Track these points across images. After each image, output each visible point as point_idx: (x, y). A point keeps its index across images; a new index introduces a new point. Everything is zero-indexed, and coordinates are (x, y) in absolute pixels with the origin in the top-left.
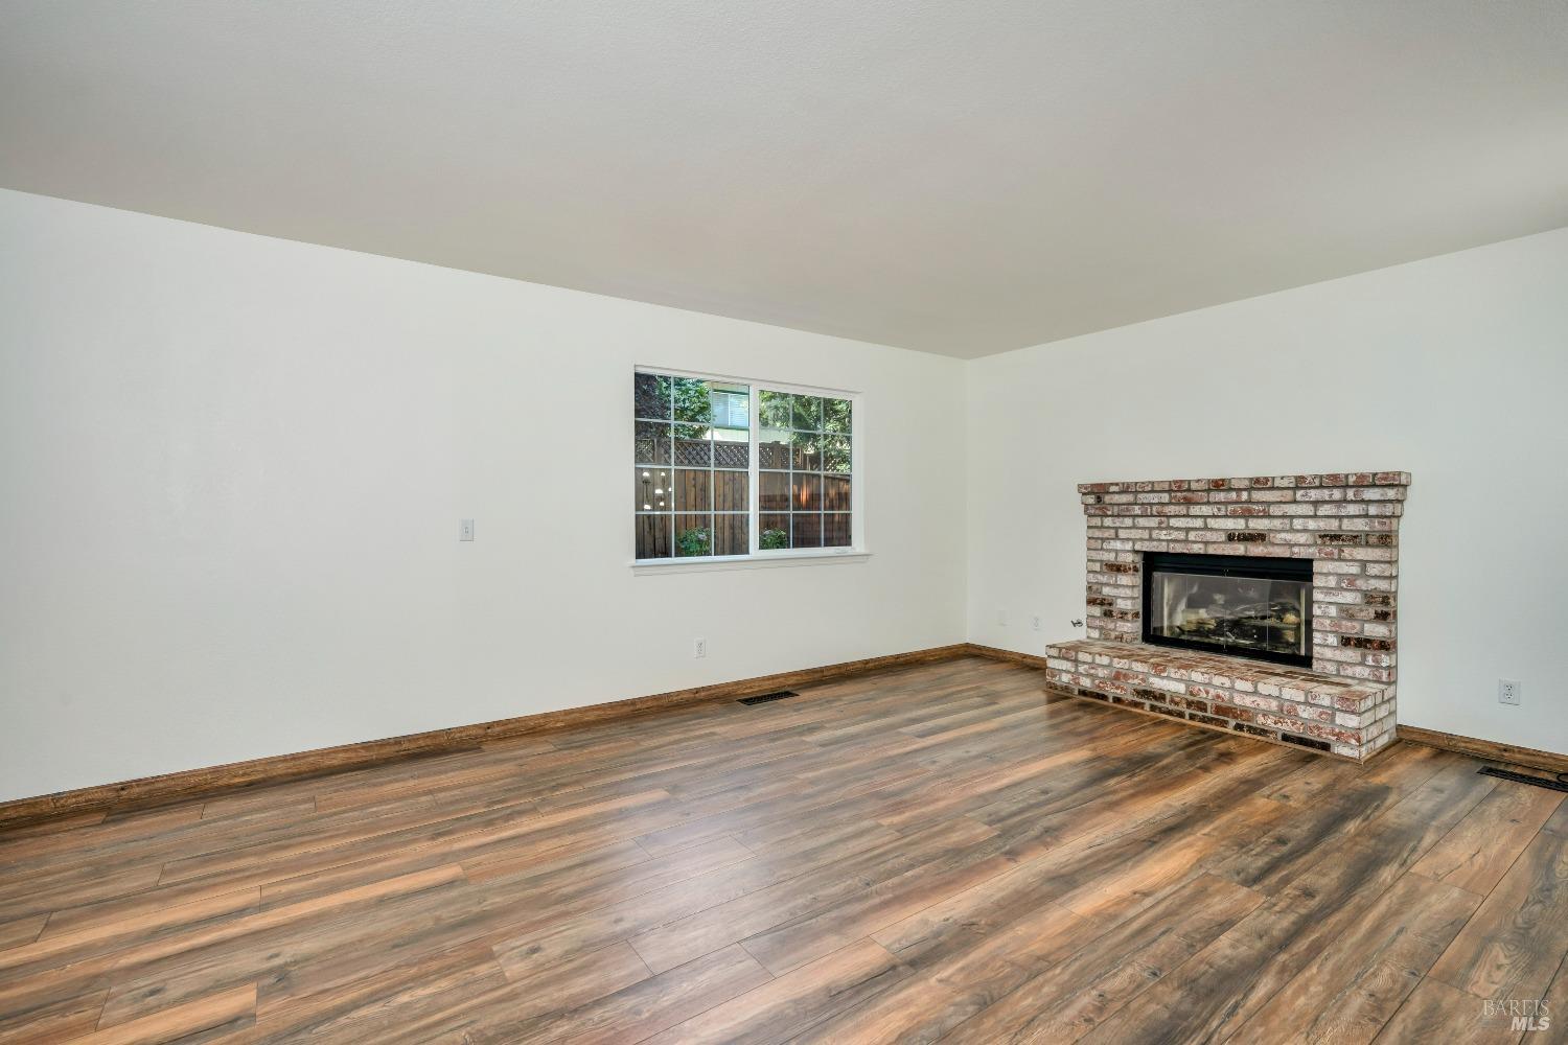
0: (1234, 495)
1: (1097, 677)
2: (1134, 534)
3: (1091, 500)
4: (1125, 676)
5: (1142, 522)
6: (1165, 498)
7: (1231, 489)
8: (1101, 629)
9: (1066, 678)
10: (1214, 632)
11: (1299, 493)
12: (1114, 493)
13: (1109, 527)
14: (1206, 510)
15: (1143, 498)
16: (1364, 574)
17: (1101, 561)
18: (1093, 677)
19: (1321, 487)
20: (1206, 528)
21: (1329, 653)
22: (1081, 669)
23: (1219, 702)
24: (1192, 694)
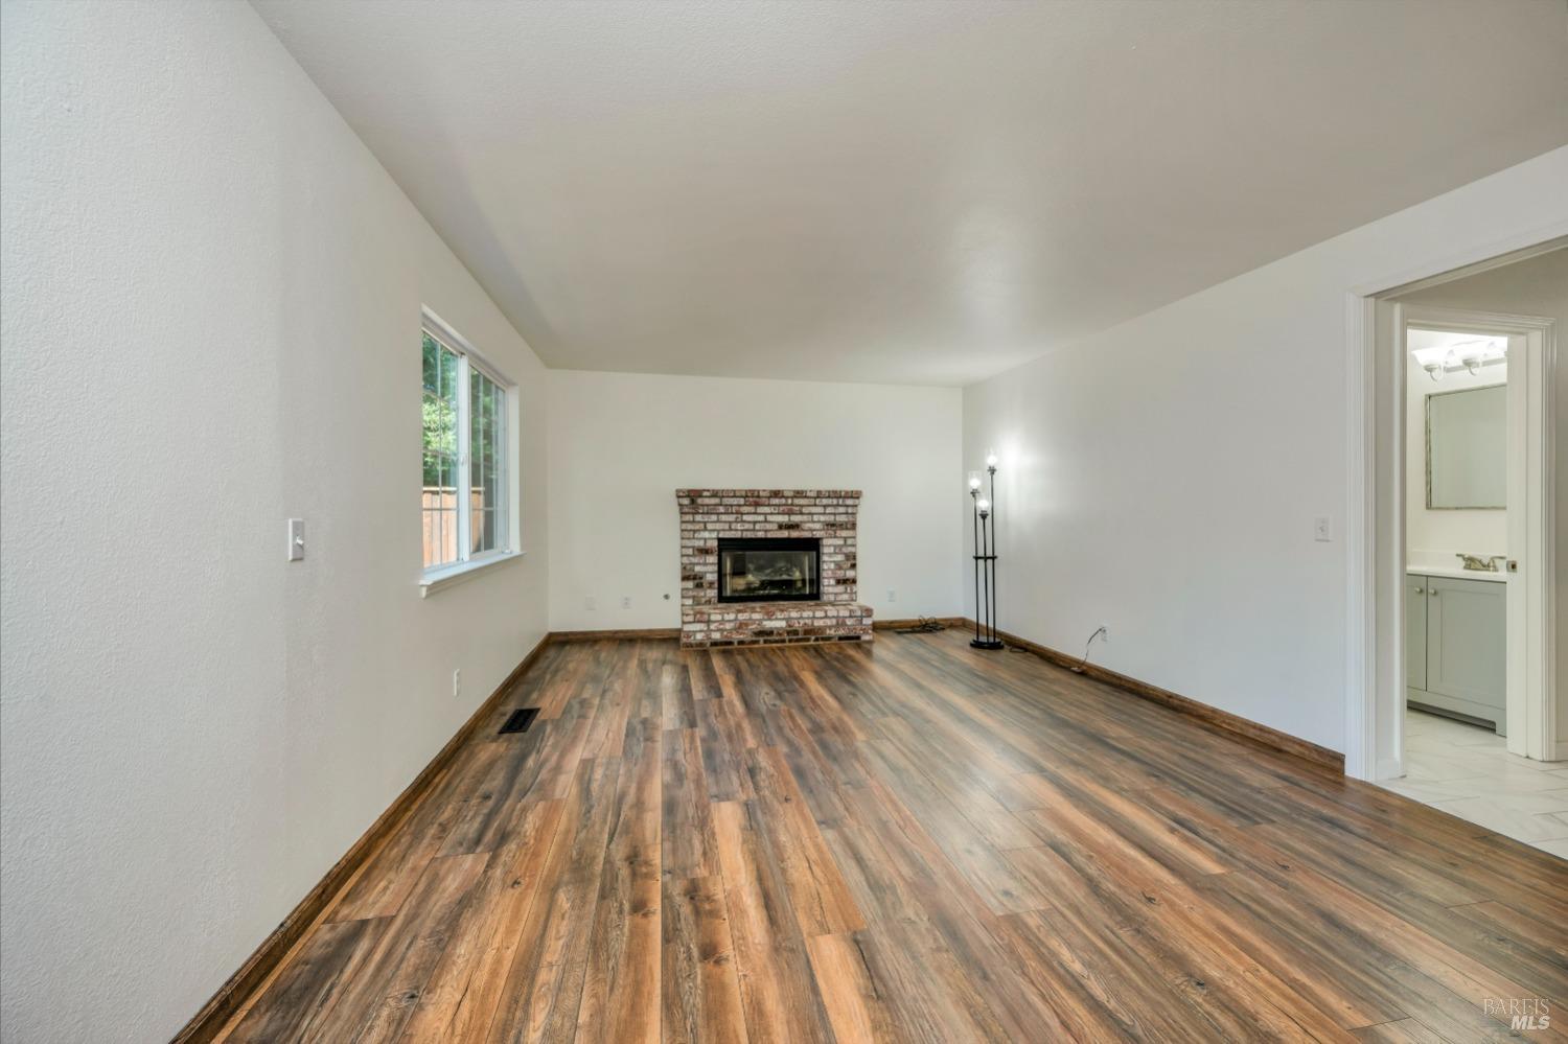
0: (783, 501)
1: (726, 630)
2: (718, 526)
3: (686, 501)
4: (747, 625)
5: (724, 518)
6: (742, 501)
7: (783, 497)
8: (694, 597)
9: (699, 636)
10: (759, 589)
11: (818, 501)
12: (706, 497)
13: (699, 522)
14: (766, 510)
15: (726, 501)
16: (845, 544)
17: (693, 547)
18: (721, 631)
19: (829, 497)
20: (766, 521)
21: (831, 590)
22: (713, 627)
23: (806, 627)
24: (790, 626)
